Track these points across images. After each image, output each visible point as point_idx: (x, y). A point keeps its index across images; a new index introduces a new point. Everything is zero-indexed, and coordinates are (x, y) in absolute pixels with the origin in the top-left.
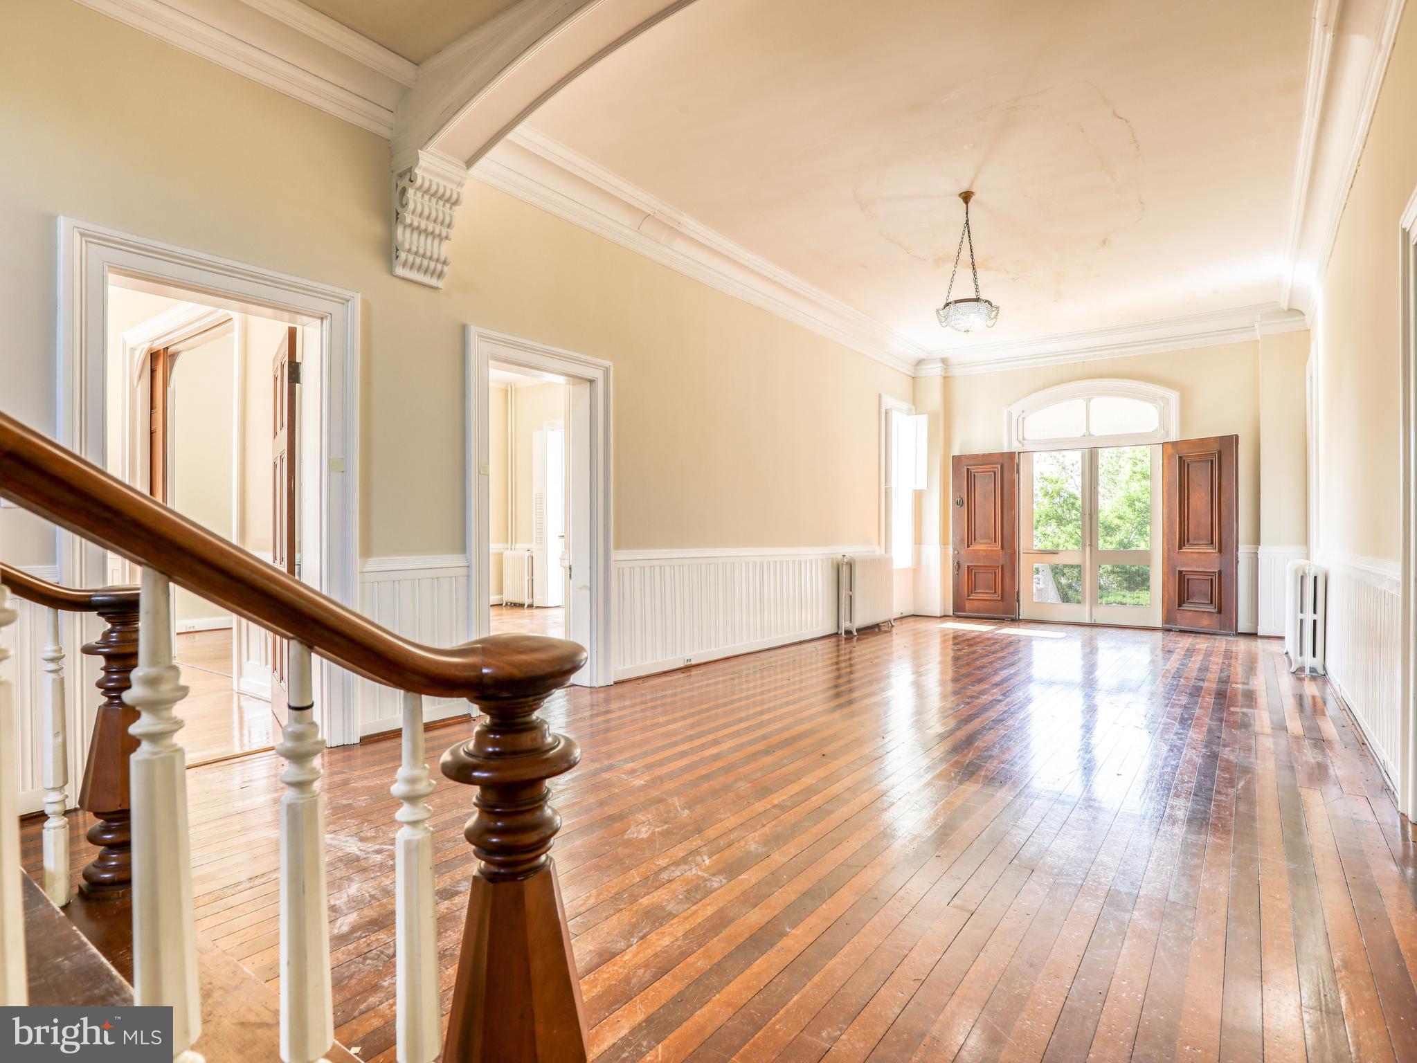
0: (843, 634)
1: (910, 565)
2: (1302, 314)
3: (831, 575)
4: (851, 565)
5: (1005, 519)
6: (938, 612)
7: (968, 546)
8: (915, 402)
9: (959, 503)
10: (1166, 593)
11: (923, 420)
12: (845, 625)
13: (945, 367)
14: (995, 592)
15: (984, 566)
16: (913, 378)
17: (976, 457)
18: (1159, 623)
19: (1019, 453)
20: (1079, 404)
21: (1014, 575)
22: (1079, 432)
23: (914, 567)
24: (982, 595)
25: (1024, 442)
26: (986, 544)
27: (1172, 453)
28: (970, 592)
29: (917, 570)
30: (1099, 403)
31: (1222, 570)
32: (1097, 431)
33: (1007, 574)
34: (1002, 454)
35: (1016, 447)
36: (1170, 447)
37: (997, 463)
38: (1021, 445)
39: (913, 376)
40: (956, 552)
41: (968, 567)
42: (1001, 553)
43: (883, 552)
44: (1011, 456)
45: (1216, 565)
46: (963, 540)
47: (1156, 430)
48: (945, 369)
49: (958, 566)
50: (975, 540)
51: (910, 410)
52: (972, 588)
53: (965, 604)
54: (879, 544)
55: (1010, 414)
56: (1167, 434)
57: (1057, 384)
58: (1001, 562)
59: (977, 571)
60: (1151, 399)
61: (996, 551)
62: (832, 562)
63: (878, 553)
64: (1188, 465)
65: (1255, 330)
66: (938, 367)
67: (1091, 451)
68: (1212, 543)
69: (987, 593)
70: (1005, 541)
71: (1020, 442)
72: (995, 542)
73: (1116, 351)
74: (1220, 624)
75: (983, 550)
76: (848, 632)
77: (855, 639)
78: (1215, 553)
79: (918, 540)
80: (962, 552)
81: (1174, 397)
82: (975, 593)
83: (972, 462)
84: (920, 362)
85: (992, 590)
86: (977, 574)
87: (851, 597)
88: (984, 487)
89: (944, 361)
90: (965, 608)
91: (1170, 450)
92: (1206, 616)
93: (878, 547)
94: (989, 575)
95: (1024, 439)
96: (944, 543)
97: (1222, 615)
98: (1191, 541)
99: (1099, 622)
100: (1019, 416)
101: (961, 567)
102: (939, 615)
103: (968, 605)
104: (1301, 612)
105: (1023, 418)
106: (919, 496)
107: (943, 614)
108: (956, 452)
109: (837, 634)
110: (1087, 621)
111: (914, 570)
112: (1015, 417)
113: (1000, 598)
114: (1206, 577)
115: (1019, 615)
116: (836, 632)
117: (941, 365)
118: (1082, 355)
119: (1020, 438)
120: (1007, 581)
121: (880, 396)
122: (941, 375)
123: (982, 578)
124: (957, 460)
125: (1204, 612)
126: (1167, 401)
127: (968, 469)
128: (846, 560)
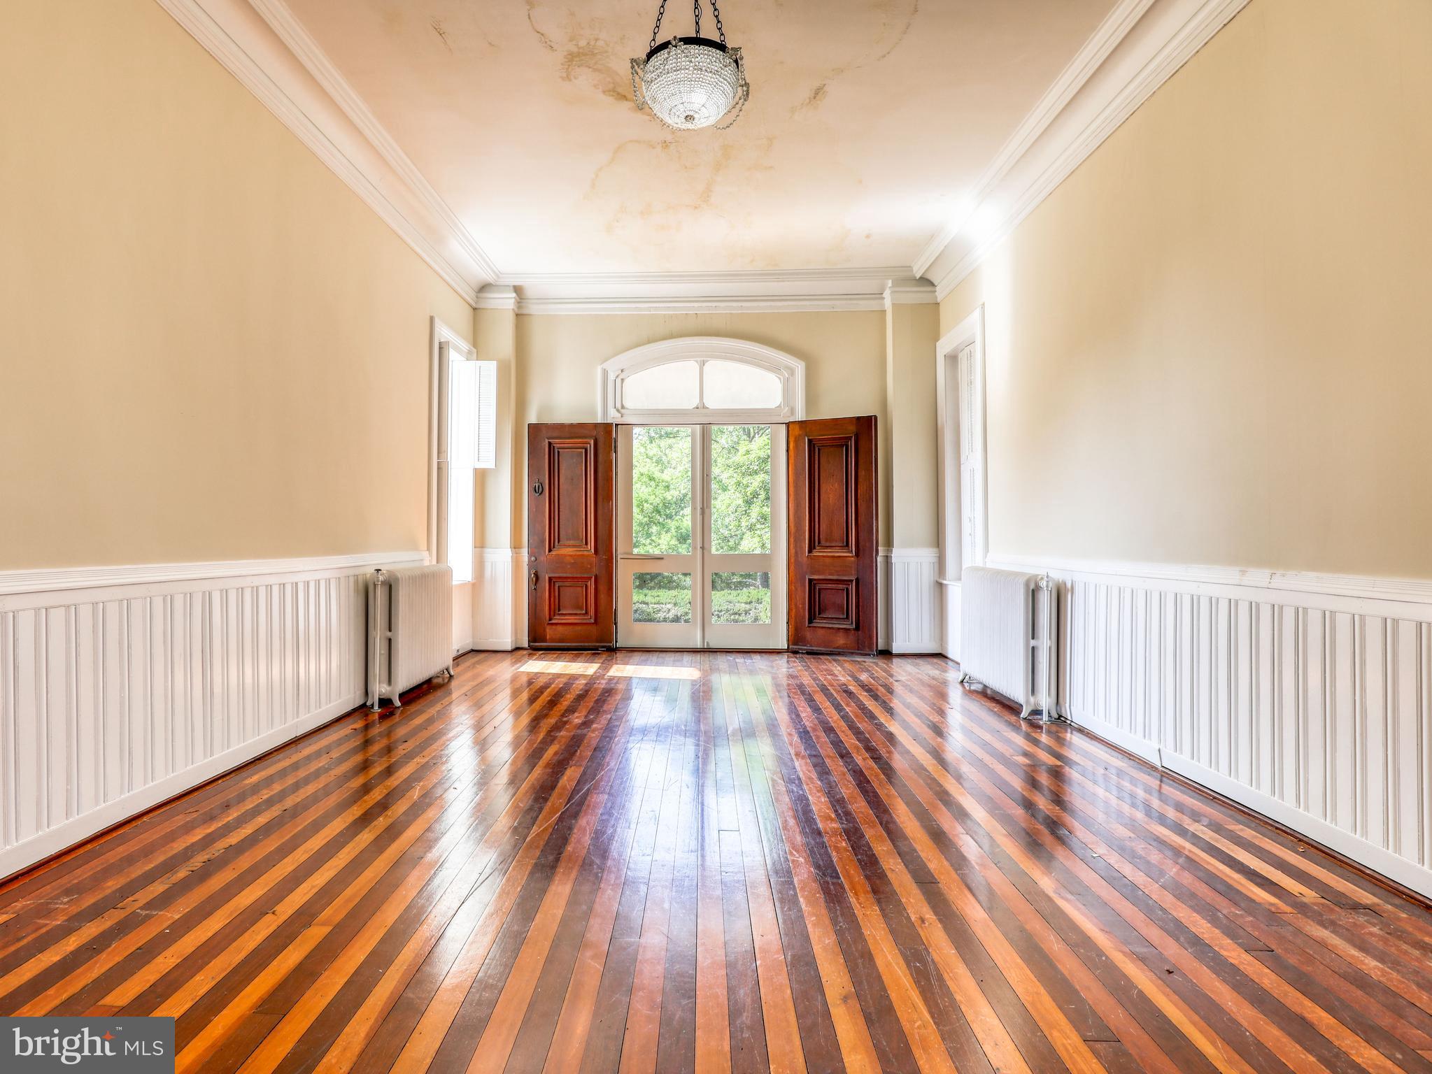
0: (376, 707)
1: (470, 580)
2: (932, 284)
3: (355, 603)
4: (390, 586)
5: (600, 512)
6: (507, 643)
7: (550, 550)
8: (478, 345)
9: (536, 490)
10: (793, 606)
11: (490, 369)
12: (380, 689)
13: (519, 300)
14: (586, 613)
15: (573, 578)
16: (475, 309)
17: (560, 427)
18: (782, 643)
19: (617, 425)
20: (692, 366)
21: (611, 589)
22: (690, 403)
23: (474, 581)
24: (569, 616)
25: (623, 411)
26: (574, 546)
27: (800, 435)
28: (552, 613)
29: (478, 585)
30: (715, 368)
31: (860, 577)
32: (713, 403)
33: (602, 588)
34: (596, 425)
35: (613, 417)
36: (797, 427)
37: (590, 437)
38: (620, 415)
39: (474, 305)
40: (533, 559)
41: (550, 579)
42: (594, 559)
43: (434, 562)
44: (607, 428)
45: (853, 572)
46: (543, 541)
47: (780, 406)
48: (519, 303)
49: (536, 578)
50: (559, 542)
51: (470, 352)
52: (555, 608)
53: (545, 630)
54: (429, 549)
55: (605, 373)
56: (792, 411)
57: (664, 338)
58: (595, 571)
59: (560, 584)
60: (774, 368)
61: (588, 555)
62: (356, 582)
63: (427, 563)
64: (819, 450)
65: (884, 298)
66: (512, 298)
67: (703, 427)
68: (847, 545)
69: (576, 614)
70: (600, 542)
71: (618, 411)
72: (586, 544)
73: (735, 304)
74: (858, 643)
75: (571, 556)
76: (385, 702)
77: (398, 712)
78: (852, 557)
79: (481, 542)
80: (542, 558)
81: (799, 367)
82: (559, 614)
83: (555, 434)
84: (484, 288)
85: (582, 609)
86: (561, 589)
87: (390, 640)
88: (572, 468)
89: (518, 290)
90: (545, 636)
91: (796, 431)
92: (841, 634)
93: (426, 554)
94: (579, 589)
95: (623, 407)
96: (516, 546)
97: (860, 632)
98: (823, 543)
99: (714, 645)
100: (617, 377)
101: (540, 579)
102: (509, 648)
103: (549, 632)
104: (1033, 638)
105: (622, 380)
106: (481, 478)
107: (514, 647)
108: (533, 419)
109: (363, 706)
110: (699, 645)
111: (474, 585)
112: (612, 377)
113: (592, 621)
114: (841, 586)
115: (616, 642)
116: (361, 702)
117: (514, 295)
118: (696, 305)
119: (618, 405)
120: (602, 596)
121: (432, 319)
122: (513, 309)
123: (569, 594)
124: (535, 430)
125: (839, 629)
126: (792, 372)
127: (550, 443)
128: (381, 578)
